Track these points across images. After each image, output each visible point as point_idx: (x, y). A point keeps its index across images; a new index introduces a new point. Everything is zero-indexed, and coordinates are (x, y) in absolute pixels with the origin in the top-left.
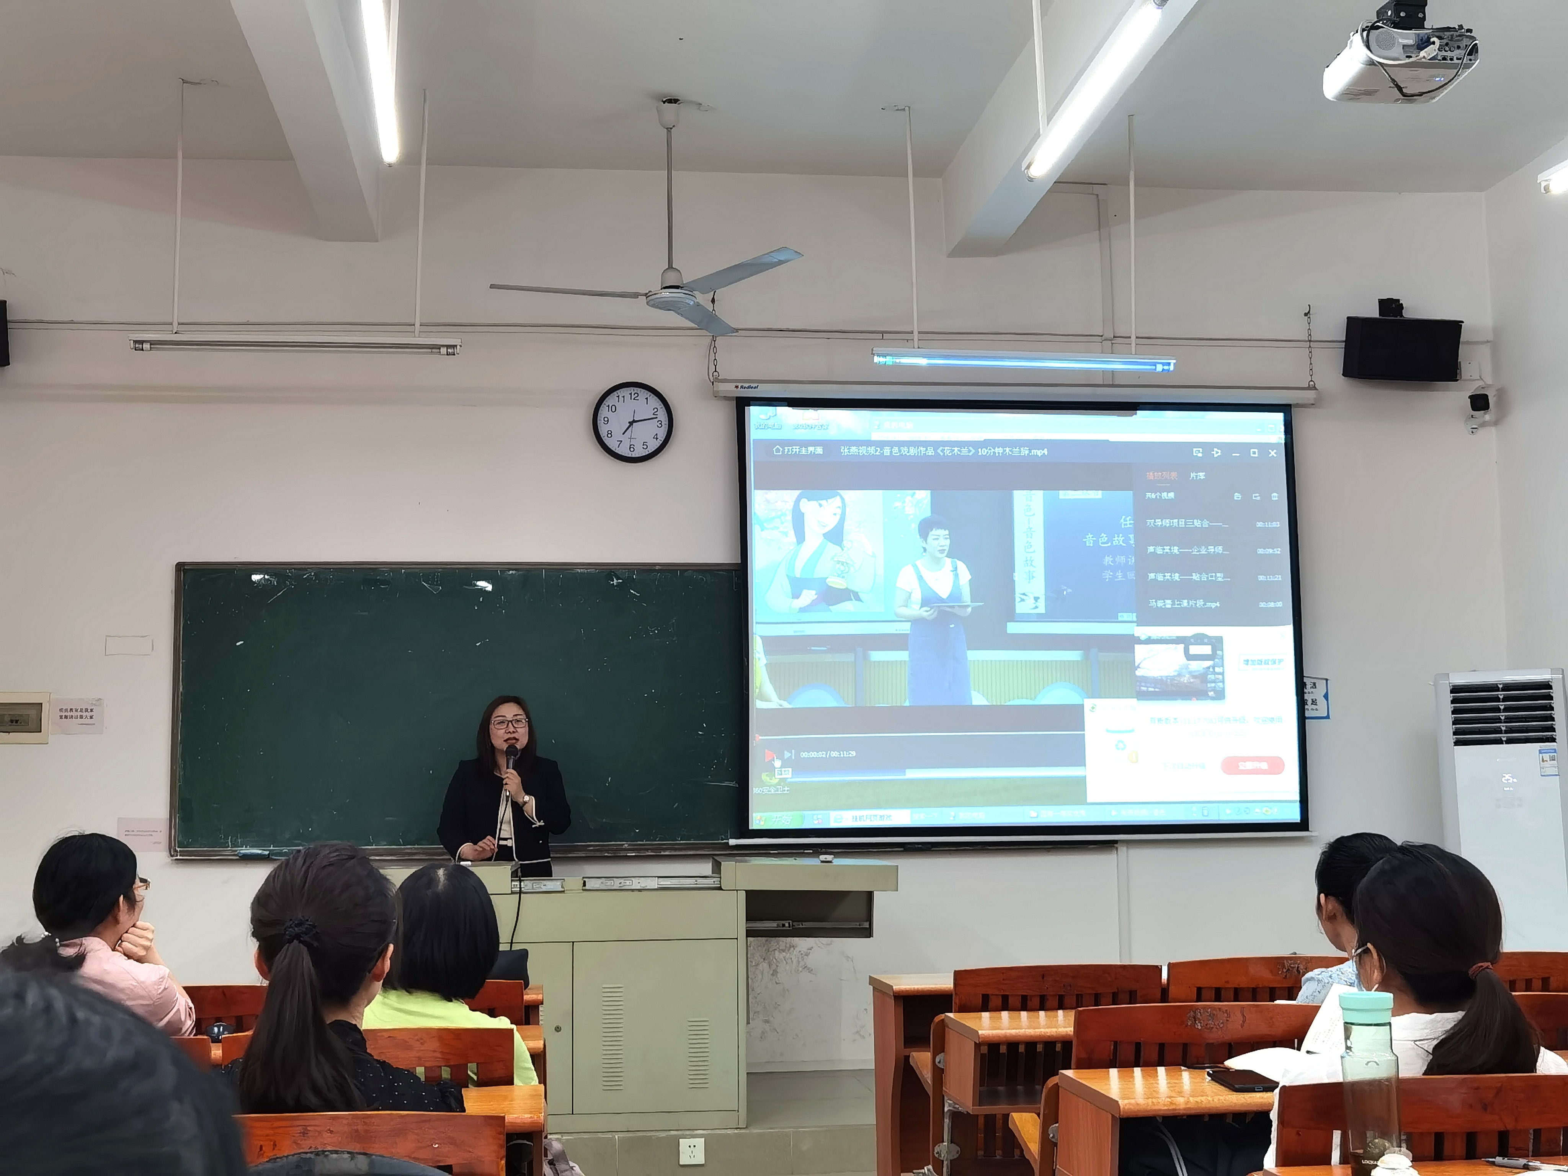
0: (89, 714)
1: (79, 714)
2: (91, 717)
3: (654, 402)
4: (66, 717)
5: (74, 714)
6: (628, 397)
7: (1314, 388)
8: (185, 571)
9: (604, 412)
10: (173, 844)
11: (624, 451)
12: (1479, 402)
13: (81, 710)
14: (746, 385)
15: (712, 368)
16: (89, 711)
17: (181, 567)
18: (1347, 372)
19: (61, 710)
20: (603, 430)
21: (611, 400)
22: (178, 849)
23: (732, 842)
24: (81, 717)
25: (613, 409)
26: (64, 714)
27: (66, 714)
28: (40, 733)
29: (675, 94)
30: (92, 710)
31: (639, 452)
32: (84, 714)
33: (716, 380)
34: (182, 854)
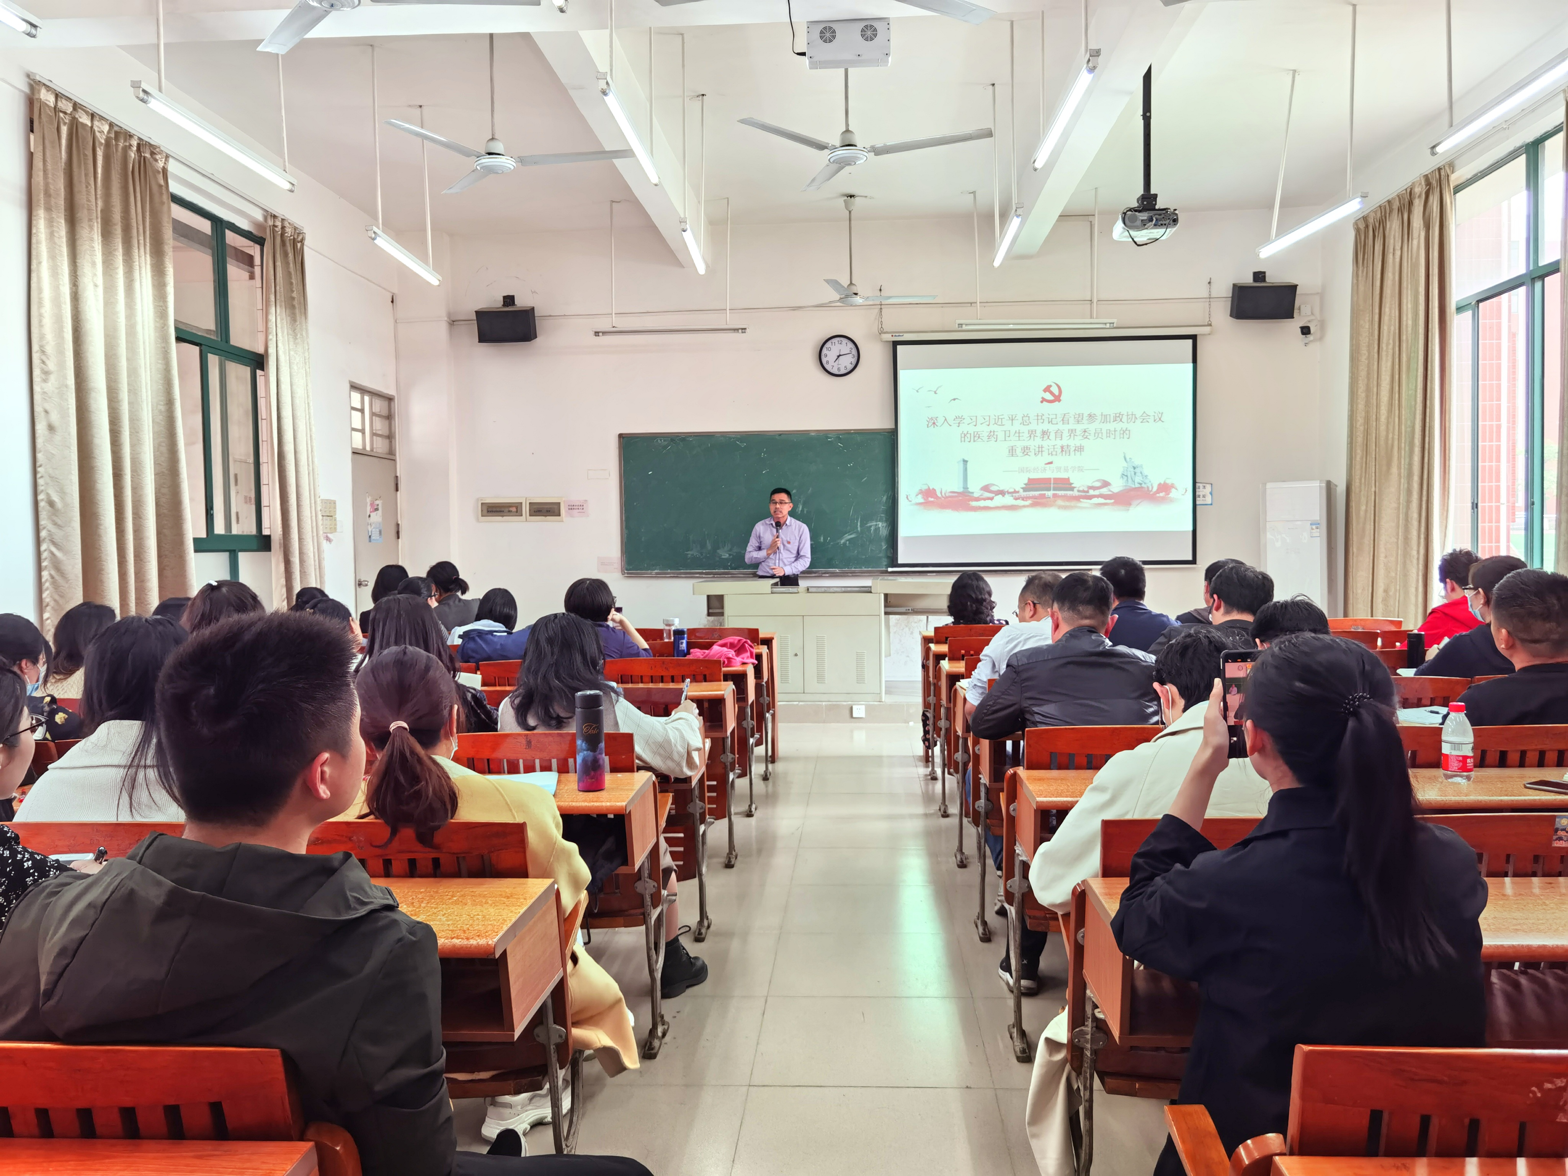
1: (577, 507)
2: (583, 509)
3: (850, 345)
5: (575, 507)
6: (837, 343)
7: (1210, 325)
8: (623, 438)
9: (824, 351)
10: (623, 569)
11: (835, 371)
12: (1306, 331)
14: (897, 334)
15: (880, 327)
17: (621, 436)
18: (1231, 315)
19: (569, 506)
20: (824, 361)
21: (828, 344)
22: (626, 571)
23: (890, 569)
24: (578, 509)
25: (829, 349)
27: (571, 508)
28: (560, 517)
29: (852, 193)
30: (583, 506)
31: (843, 371)
32: (579, 507)
33: (882, 332)
34: (628, 573)
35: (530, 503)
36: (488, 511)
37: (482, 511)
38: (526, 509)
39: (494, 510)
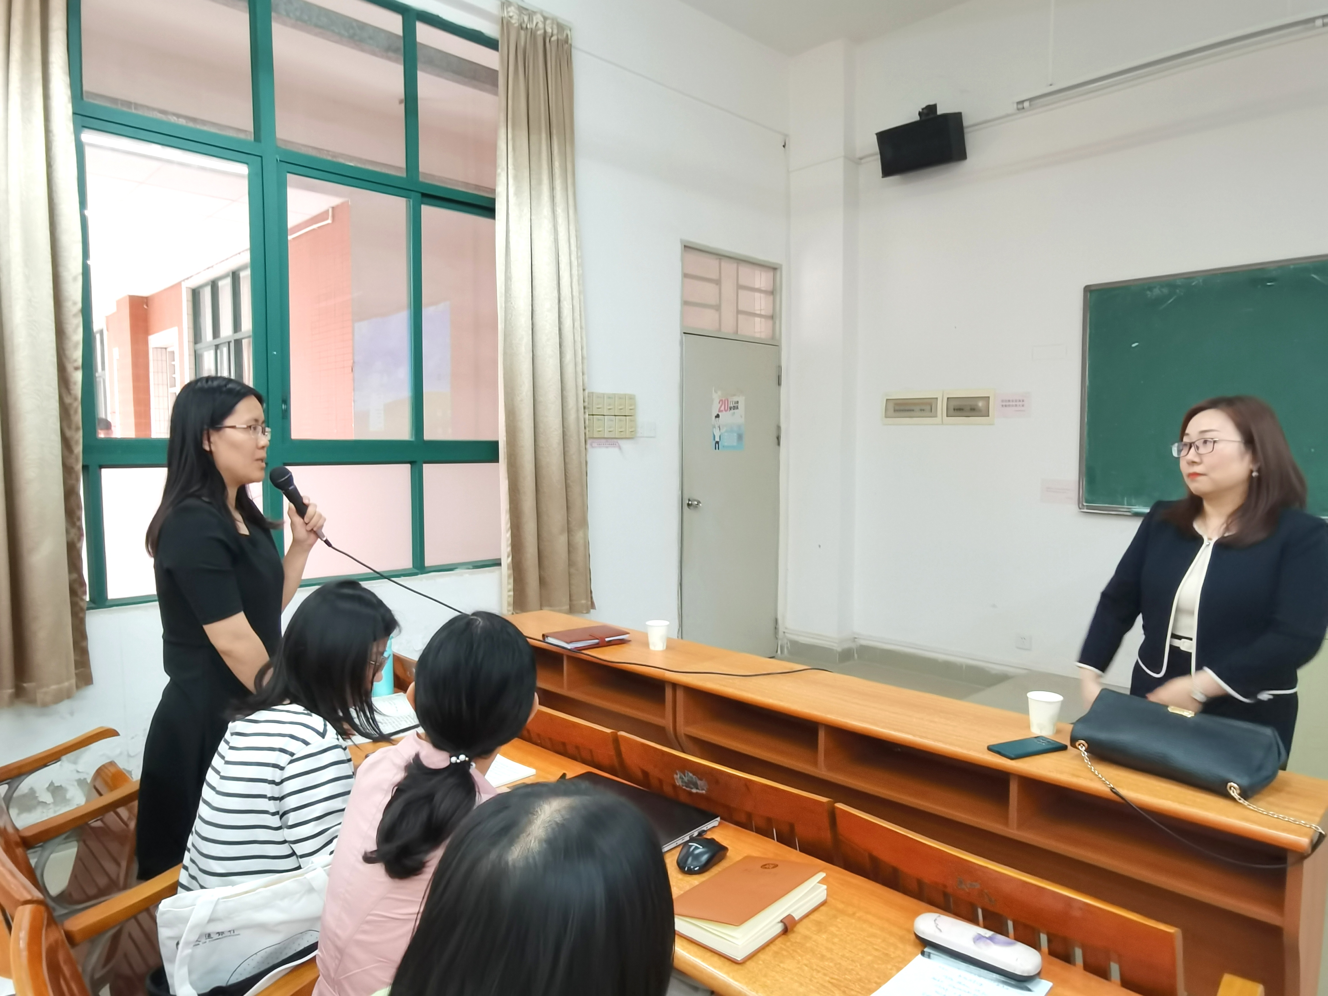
0: (1021, 403)
1: (1014, 403)
2: (1023, 406)
4: (1006, 406)
5: (1011, 403)
8: (1091, 291)
10: (1081, 500)
13: (1016, 401)
16: (1021, 401)
17: (1088, 289)
19: (1002, 401)
22: (1085, 504)
24: (1016, 405)
26: (1004, 404)
27: (1006, 404)
28: (987, 418)
30: (1023, 401)
32: (1018, 403)
34: (1088, 508)
35: (948, 398)
36: (895, 411)
37: (886, 410)
38: (941, 407)
39: (902, 408)
